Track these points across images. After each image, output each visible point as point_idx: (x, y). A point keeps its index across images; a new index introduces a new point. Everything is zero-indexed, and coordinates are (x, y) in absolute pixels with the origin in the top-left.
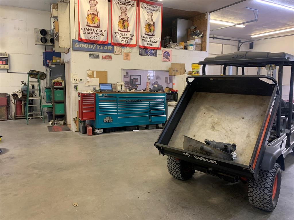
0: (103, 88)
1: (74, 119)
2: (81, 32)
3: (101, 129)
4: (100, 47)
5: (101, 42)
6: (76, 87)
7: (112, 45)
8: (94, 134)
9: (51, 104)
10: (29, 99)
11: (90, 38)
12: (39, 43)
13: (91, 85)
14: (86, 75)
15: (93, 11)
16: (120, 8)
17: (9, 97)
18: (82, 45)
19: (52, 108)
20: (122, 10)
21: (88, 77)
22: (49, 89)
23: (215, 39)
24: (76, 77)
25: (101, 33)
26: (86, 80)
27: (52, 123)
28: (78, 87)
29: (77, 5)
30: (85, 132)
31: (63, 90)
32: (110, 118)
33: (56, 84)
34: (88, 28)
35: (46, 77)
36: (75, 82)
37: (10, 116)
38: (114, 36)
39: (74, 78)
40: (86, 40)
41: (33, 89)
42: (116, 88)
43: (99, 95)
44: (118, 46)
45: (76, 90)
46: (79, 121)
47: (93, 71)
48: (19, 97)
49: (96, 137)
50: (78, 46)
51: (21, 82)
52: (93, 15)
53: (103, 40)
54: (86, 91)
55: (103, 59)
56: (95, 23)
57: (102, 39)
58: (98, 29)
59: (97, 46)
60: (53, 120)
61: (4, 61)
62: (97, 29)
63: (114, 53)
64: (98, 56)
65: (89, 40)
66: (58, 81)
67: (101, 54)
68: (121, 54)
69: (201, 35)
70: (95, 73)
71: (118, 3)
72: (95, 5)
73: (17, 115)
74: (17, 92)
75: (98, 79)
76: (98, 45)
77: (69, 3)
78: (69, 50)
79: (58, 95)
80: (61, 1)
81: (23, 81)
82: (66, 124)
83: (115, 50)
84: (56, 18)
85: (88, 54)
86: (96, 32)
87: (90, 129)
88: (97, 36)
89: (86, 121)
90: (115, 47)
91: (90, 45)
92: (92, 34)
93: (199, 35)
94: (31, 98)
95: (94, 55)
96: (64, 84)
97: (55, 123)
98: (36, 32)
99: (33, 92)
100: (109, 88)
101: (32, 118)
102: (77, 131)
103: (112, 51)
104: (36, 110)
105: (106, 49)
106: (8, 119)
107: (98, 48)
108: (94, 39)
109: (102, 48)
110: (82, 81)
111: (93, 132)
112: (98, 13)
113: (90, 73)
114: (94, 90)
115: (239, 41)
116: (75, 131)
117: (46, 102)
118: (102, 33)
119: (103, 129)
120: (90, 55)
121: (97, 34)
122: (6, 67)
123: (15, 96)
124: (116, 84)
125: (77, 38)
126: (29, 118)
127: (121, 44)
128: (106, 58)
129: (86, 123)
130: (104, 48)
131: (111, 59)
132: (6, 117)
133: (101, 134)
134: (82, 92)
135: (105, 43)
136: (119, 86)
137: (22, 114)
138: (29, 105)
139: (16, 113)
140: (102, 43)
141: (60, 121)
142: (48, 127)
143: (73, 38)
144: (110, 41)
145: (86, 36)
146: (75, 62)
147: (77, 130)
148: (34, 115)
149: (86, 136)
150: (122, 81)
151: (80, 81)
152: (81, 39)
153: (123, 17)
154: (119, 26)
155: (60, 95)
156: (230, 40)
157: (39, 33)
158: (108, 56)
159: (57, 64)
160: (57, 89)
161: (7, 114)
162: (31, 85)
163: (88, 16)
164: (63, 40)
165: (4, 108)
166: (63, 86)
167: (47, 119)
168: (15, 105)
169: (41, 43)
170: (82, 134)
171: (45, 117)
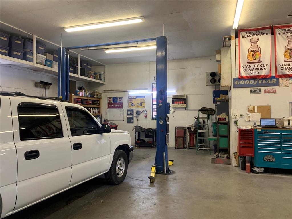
0: (264, 123)
1: (234, 153)
2: (242, 69)
3: (261, 167)
4: (262, 82)
5: (262, 76)
6: (236, 122)
7: (276, 78)
8: (253, 171)
9: (216, 138)
10: (199, 132)
11: (251, 74)
12: (210, 84)
13: (251, 120)
14: (247, 110)
15: (254, 48)
16: (286, 38)
17: (186, 129)
18: (242, 82)
19: (217, 141)
20: (289, 39)
21: (249, 112)
22: (215, 124)
24: (236, 113)
25: (262, 68)
26: (247, 115)
27: (216, 155)
28: (238, 123)
29: (238, 46)
30: (244, 168)
31: (227, 125)
32: (272, 157)
33: (221, 119)
34: (248, 65)
35: (215, 113)
36: (235, 117)
37: (185, 146)
38: (279, 68)
39: (234, 113)
40: (247, 77)
41: (204, 123)
42: (282, 123)
43: (258, 131)
44: (284, 78)
45: (236, 125)
46: (239, 157)
47: (254, 107)
48: (192, 130)
49: (254, 175)
50: (238, 83)
51: (195, 117)
52: (254, 52)
53: (265, 74)
54: (245, 127)
55: (265, 93)
56: (256, 59)
57: (263, 73)
58: (260, 64)
59: (258, 81)
60: (217, 153)
61: (183, 101)
62: (258, 64)
63: (279, 85)
64: (260, 90)
65: (250, 76)
66: (222, 117)
67: (263, 89)
68: (288, 86)
70: (256, 108)
71: (283, 34)
72: (256, 42)
73: (190, 145)
74: (191, 126)
75: (259, 114)
76: (260, 79)
77: (231, 46)
78: (230, 87)
79: (222, 129)
80: (223, 47)
81: (196, 117)
82: (229, 158)
83: (280, 83)
84: (219, 61)
85: (249, 89)
86: (257, 68)
87: (248, 166)
88: (258, 71)
89: (246, 157)
90: (280, 79)
91: (251, 81)
92: (252, 70)
94: (200, 131)
95: (255, 90)
96: (228, 119)
97: (219, 156)
98: (207, 75)
99: (204, 126)
100: (272, 123)
101: (200, 149)
102: (237, 167)
103: (277, 84)
104: (206, 142)
105: (270, 82)
106: (184, 148)
107: (260, 82)
108: (255, 75)
109: (265, 82)
110: (243, 116)
111: (251, 169)
112: (259, 48)
113: (250, 108)
114: (255, 125)
116: (235, 166)
117: (213, 136)
118: (264, 67)
119: (263, 168)
120: (251, 90)
121: (258, 69)
122: (185, 105)
123: (190, 129)
124: (282, 119)
125: (238, 76)
126: (198, 149)
127: (288, 75)
128: (269, 92)
129: (246, 159)
130: (267, 82)
131: (276, 92)
132: (182, 146)
133: (261, 173)
134: (241, 127)
135: (267, 77)
136: (285, 121)
137: (194, 145)
138: (198, 137)
139: (190, 144)
140: (264, 77)
141: (224, 154)
142: (212, 158)
143: (234, 76)
144: (273, 74)
145: (247, 73)
146: (235, 99)
147: (237, 165)
148: (203, 147)
149: (244, 173)
150: (291, 115)
151: (240, 116)
152: (242, 77)
153: (290, 46)
154: (286, 57)
155: (225, 130)
157: (209, 75)
158: (272, 90)
159: (222, 101)
160: (221, 124)
161: (184, 144)
162: (203, 120)
163: (249, 53)
164: (225, 80)
165: (182, 138)
166: (227, 121)
167: (214, 152)
168: (189, 137)
169: (211, 84)
170: (240, 169)
171: (211, 150)
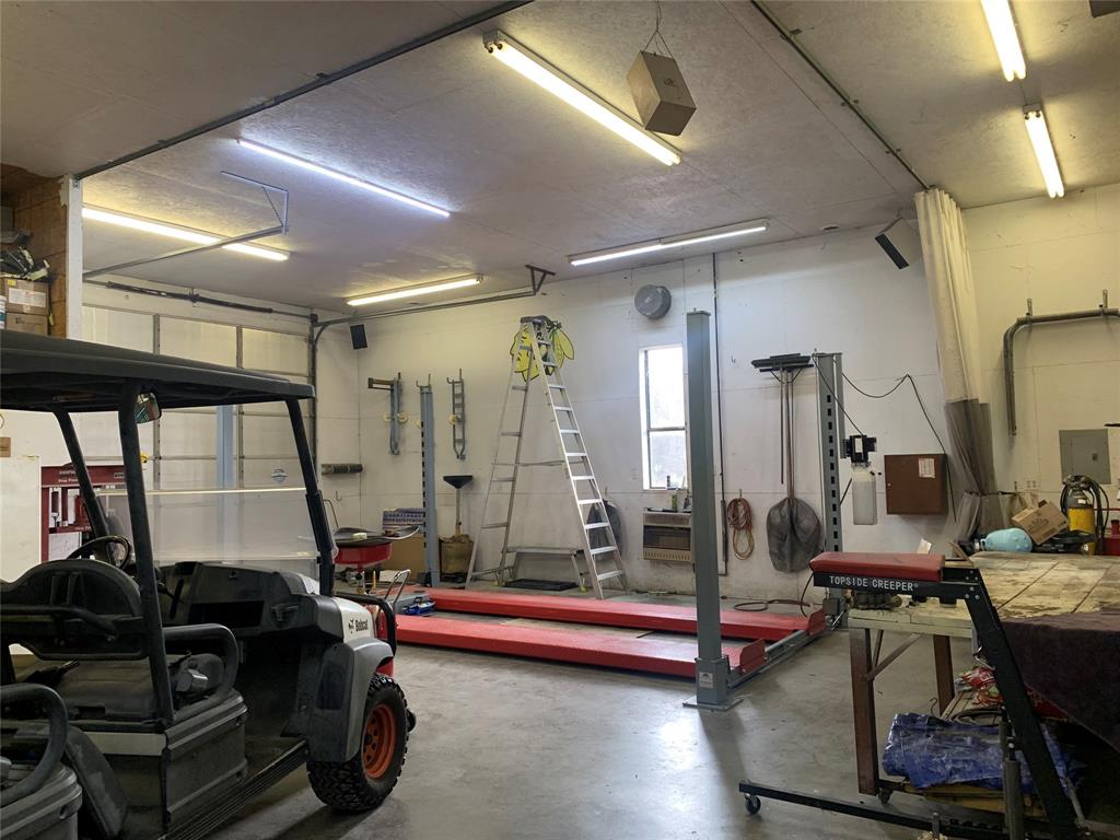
23: (199, 304)
69: (42, 273)
93: (29, 270)
115: (314, 319)
156: (270, 311)
